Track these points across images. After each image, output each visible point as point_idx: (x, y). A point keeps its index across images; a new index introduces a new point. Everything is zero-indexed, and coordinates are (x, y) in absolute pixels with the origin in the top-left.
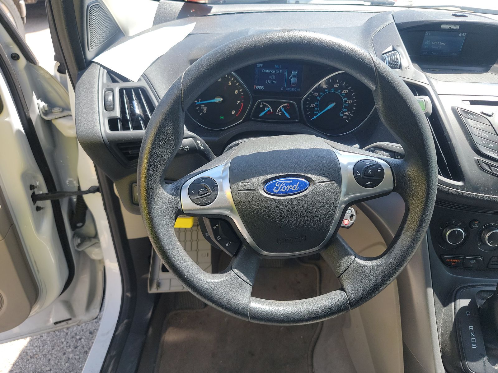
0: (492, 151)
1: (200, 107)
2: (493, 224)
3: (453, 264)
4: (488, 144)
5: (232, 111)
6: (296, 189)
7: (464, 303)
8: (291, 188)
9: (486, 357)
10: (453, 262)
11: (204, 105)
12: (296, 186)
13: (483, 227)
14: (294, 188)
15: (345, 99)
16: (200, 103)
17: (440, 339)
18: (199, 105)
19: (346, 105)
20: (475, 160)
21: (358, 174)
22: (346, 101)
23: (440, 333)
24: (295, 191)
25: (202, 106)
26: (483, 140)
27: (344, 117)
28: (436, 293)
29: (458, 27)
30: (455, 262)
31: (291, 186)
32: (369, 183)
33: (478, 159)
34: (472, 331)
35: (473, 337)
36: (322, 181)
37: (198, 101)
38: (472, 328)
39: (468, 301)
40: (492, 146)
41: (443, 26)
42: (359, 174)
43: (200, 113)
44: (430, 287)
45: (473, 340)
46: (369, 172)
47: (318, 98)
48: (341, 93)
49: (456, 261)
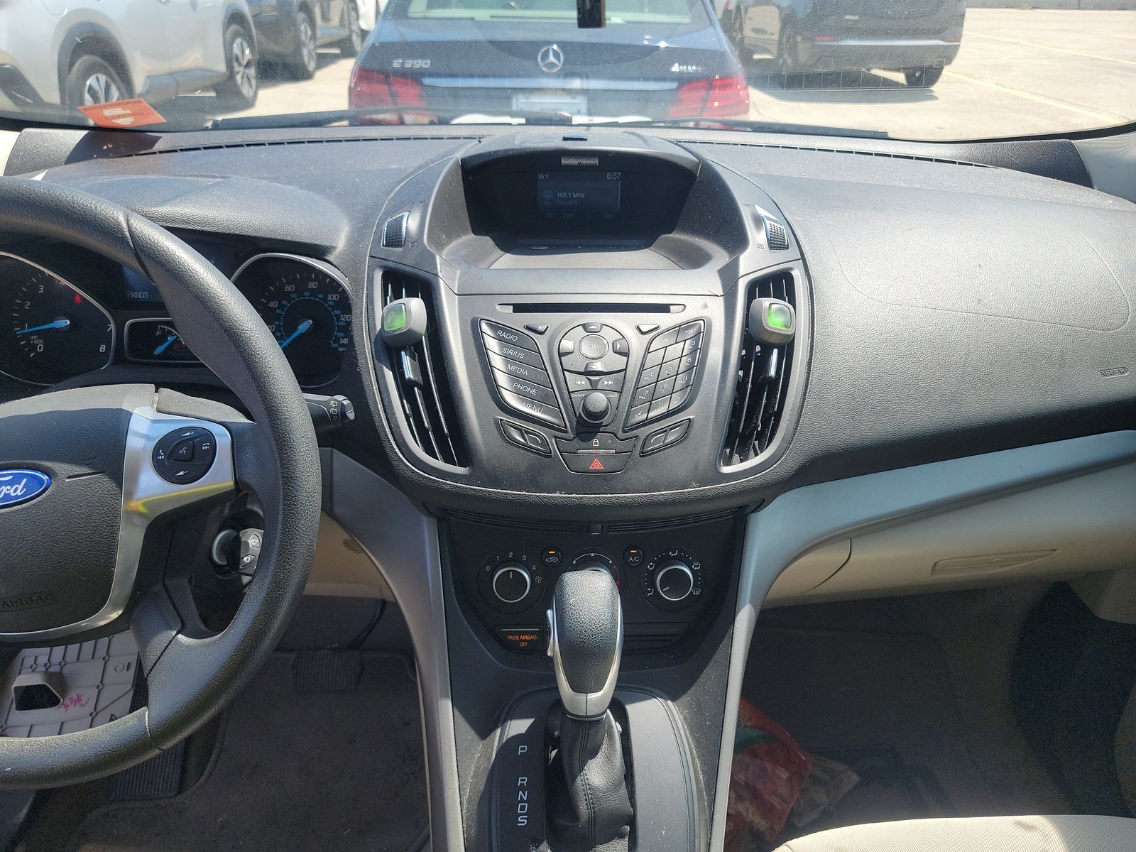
0: (531, 403)
1: (29, 340)
2: (592, 555)
3: (522, 644)
4: (525, 389)
5: (99, 347)
6: (18, 493)
7: (519, 726)
8: (8, 490)
9: (545, 843)
10: (522, 641)
11: (36, 337)
12: (20, 487)
13: (574, 562)
14: (15, 491)
15: (337, 312)
16: (26, 330)
17: (465, 811)
18: (26, 336)
19: (341, 324)
20: (496, 421)
21: (160, 458)
22: (338, 317)
23: (465, 798)
24: (17, 497)
25: (32, 337)
26: (518, 382)
27: (340, 349)
28: (458, 709)
29: (595, 161)
30: (525, 641)
31: (9, 487)
32: (182, 473)
33: (501, 420)
34: (523, 788)
35: (522, 800)
36: (76, 473)
37: (23, 328)
38: (525, 782)
39: (529, 722)
40: (533, 392)
41: (564, 161)
42: (163, 457)
43: (30, 352)
44: (446, 696)
45: (523, 808)
46: (183, 451)
47: (278, 311)
48: (325, 299)
49: (528, 637)
